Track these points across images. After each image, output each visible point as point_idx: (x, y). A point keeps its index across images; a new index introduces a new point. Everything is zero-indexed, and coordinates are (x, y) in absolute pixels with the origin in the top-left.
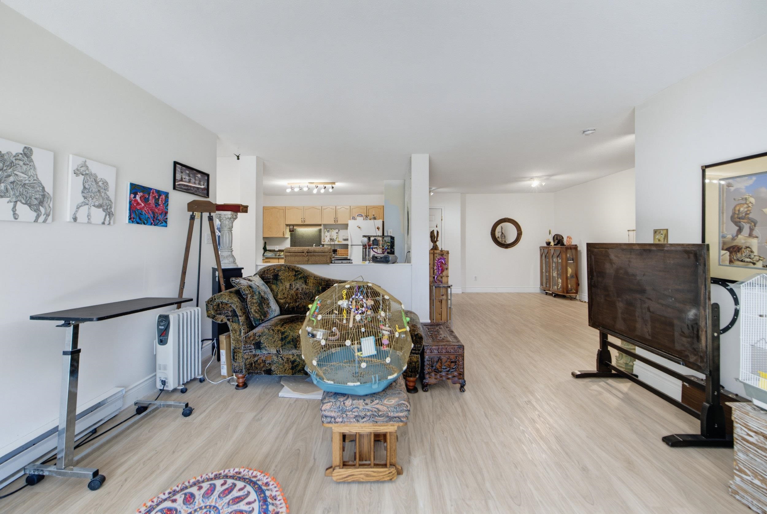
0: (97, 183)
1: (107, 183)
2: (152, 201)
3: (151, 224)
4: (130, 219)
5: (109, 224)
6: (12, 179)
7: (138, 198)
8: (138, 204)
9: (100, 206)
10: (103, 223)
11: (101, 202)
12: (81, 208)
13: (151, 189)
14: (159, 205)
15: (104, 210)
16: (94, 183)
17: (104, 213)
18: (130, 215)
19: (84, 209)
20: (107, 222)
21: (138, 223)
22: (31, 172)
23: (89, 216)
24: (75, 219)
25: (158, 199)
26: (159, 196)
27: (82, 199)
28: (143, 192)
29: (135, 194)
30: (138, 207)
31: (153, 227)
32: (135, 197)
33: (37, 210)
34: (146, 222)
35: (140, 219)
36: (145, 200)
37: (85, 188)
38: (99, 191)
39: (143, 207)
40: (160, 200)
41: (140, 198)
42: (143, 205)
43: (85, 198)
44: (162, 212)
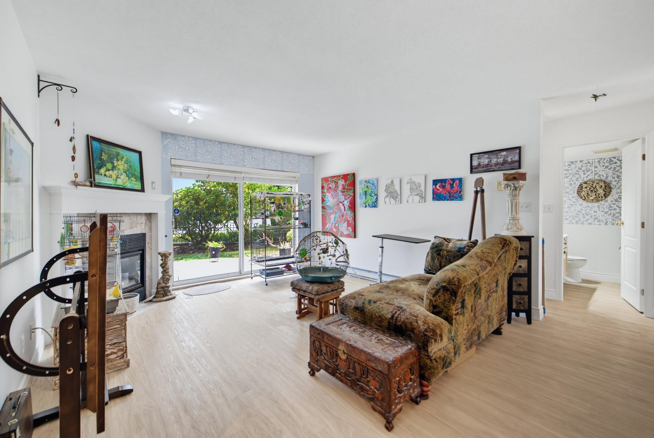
0: (415, 185)
1: (420, 183)
2: (448, 186)
3: (448, 200)
4: (433, 199)
5: (422, 202)
6: (389, 191)
7: (438, 187)
8: (438, 190)
9: (417, 195)
10: (419, 202)
11: (418, 192)
12: (410, 197)
13: (447, 179)
14: (454, 188)
15: (419, 196)
16: (414, 186)
17: (419, 198)
18: (433, 197)
19: (411, 197)
20: (421, 201)
21: (438, 200)
22: (393, 188)
23: (413, 200)
24: (408, 202)
25: (453, 184)
26: (454, 182)
27: (410, 193)
28: (441, 182)
29: (436, 185)
30: (438, 192)
31: (449, 201)
32: (436, 187)
33: (396, 200)
34: (443, 199)
35: (440, 198)
36: (443, 187)
37: (411, 188)
38: (417, 188)
39: (442, 191)
40: (455, 184)
41: (439, 186)
42: (441, 190)
43: (411, 192)
44: (457, 191)
